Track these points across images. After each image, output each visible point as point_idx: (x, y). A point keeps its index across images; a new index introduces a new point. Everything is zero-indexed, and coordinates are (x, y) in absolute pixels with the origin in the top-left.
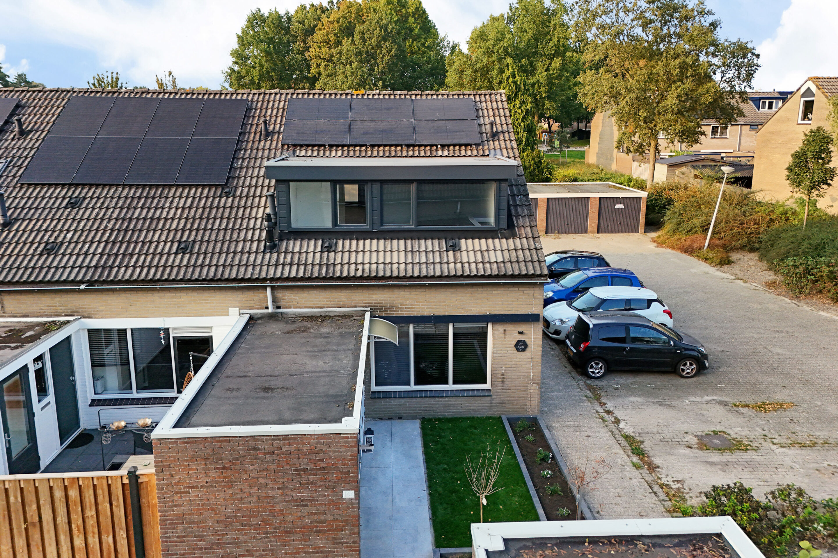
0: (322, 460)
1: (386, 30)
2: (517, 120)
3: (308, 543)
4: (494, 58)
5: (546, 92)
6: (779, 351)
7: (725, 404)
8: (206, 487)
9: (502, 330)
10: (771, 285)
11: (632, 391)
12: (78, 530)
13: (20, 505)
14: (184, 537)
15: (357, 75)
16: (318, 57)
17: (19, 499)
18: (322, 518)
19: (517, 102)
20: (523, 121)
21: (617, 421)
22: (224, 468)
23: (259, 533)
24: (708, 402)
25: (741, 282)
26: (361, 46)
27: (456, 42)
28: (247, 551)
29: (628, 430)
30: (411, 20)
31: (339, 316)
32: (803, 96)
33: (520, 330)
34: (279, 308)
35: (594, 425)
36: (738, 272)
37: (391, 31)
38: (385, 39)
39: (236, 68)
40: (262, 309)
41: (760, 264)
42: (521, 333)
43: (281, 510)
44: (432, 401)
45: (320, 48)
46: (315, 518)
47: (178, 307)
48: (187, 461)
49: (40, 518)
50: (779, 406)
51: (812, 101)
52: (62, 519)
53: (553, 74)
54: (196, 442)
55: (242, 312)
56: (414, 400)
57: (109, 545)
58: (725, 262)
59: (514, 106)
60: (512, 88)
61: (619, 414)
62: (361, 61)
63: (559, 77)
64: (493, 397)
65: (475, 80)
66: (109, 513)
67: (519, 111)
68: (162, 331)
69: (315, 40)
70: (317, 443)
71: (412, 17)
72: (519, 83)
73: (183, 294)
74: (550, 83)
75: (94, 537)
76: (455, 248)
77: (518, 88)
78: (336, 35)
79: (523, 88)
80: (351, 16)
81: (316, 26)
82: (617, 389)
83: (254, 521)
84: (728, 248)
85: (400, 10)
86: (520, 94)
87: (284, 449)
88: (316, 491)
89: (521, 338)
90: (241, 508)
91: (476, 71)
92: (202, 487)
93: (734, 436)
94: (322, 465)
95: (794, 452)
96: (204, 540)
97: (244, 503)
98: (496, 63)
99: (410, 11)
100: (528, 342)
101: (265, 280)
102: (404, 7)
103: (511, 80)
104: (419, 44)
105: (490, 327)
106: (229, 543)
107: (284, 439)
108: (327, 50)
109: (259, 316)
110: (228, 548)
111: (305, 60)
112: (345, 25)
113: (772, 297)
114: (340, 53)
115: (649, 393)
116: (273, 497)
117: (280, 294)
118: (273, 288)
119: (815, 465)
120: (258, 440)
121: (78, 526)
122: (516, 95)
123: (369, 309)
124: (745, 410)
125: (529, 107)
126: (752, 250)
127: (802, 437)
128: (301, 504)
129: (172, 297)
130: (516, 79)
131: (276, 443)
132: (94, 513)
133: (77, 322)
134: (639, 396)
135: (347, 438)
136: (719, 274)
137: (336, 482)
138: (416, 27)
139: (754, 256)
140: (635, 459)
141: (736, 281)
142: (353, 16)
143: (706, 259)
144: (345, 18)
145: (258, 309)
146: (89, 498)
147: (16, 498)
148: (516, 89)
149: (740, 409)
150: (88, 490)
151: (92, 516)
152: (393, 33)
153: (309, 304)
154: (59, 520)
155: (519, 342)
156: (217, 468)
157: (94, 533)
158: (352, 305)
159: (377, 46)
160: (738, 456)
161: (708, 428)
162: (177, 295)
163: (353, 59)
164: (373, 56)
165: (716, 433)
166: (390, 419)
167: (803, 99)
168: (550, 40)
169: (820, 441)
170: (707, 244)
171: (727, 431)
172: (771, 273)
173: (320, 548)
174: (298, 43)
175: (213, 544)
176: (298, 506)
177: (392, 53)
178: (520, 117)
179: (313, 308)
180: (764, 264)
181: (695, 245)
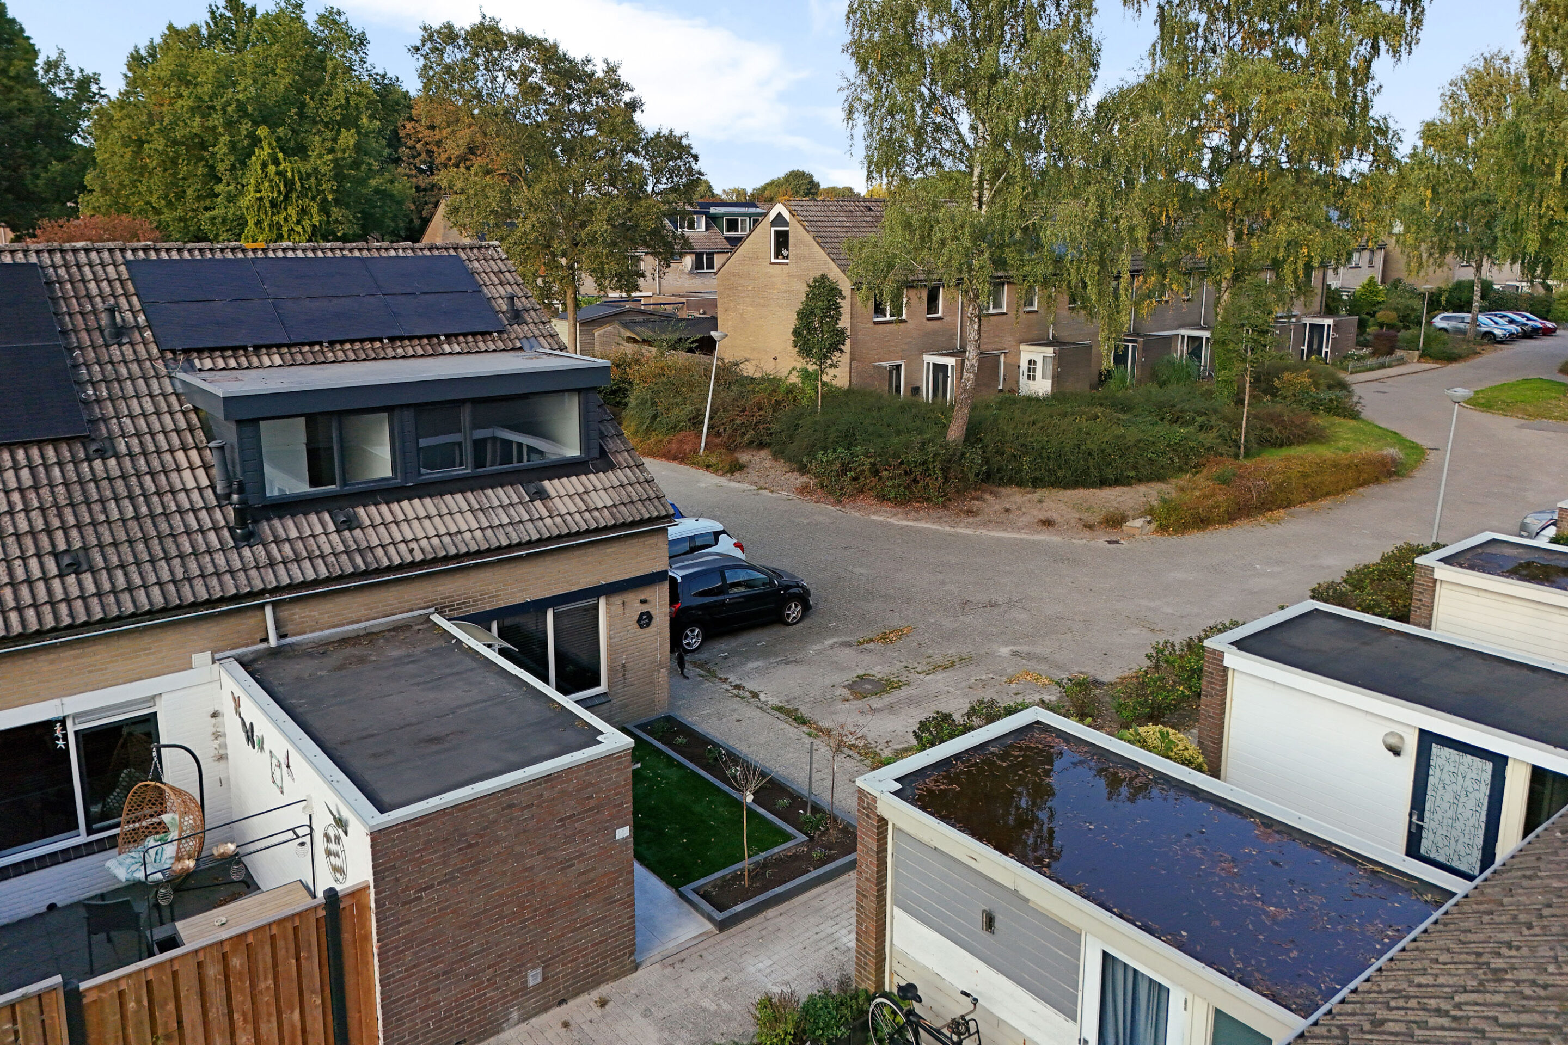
0: (591, 797)
3: (575, 916)
4: (216, 120)
5: (332, 191)
6: (862, 571)
7: (848, 645)
8: (446, 881)
9: (620, 602)
10: (803, 490)
11: (748, 656)
12: (245, 1021)
13: (145, 1013)
14: (415, 966)
17: (145, 1003)
18: (592, 875)
19: (292, 211)
21: (755, 695)
22: (470, 846)
23: (514, 926)
24: (832, 647)
25: (766, 492)
27: (89, 71)
28: (499, 956)
29: (774, 701)
31: (389, 630)
32: (773, 223)
33: (642, 597)
34: (286, 636)
35: (735, 706)
36: (756, 479)
40: (254, 644)
41: (777, 464)
42: (643, 602)
43: (542, 882)
46: (583, 878)
47: (90, 672)
48: (418, 851)
49: (180, 1022)
50: (900, 633)
51: (787, 232)
52: (217, 1010)
53: (343, 159)
54: (431, 820)
55: (217, 656)
57: (293, 1026)
58: (735, 468)
60: (278, 185)
61: (750, 685)
63: (356, 165)
64: (613, 701)
65: (174, 162)
66: (295, 974)
68: (58, 725)
70: (587, 775)
73: (100, 647)
74: (336, 175)
75: (269, 1021)
76: (542, 495)
79: (298, 185)
82: (725, 658)
83: (507, 910)
84: (732, 448)
86: (294, 196)
87: (546, 795)
88: (584, 841)
89: (645, 608)
90: (492, 896)
91: (175, 143)
92: (439, 884)
93: (879, 676)
94: (592, 803)
95: (940, 676)
96: (442, 962)
97: (495, 889)
98: (221, 129)
100: (652, 613)
101: (262, 593)
103: (272, 169)
105: (602, 603)
106: (476, 954)
107: (546, 782)
109: (251, 657)
110: (473, 961)
113: (811, 506)
115: (764, 653)
116: (532, 868)
117: (285, 613)
118: (275, 605)
119: (965, 684)
120: (513, 792)
121: (244, 1015)
122: (286, 197)
123: (432, 610)
124: (871, 646)
125: (316, 221)
126: (761, 446)
127: (938, 659)
128: (565, 865)
129: (76, 658)
130: (281, 168)
131: (535, 791)
132: (270, 982)
134: (757, 659)
135: (620, 757)
136: (734, 485)
137: (607, 821)
139: (764, 453)
140: (805, 728)
141: (761, 492)
143: (708, 467)
145: (247, 645)
146: (265, 962)
147: (139, 1002)
148: (285, 186)
149: (866, 646)
150: (263, 948)
151: (268, 988)
153: (336, 620)
154: (212, 1014)
155: (642, 614)
156: (460, 849)
157: (269, 1015)
158: (407, 608)
160: (896, 695)
161: (852, 675)
162: (86, 650)
165: (860, 677)
167: (773, 229)
168: (329, 94)
169: (957, 659)
170: (703, 445)
171: (872, 672)
172: (796, 475)
173: (589, 918)
175: (454, 963)
176: (563, 869)
179: (344, 625)
180: (781, 465)
181: (687, 448)
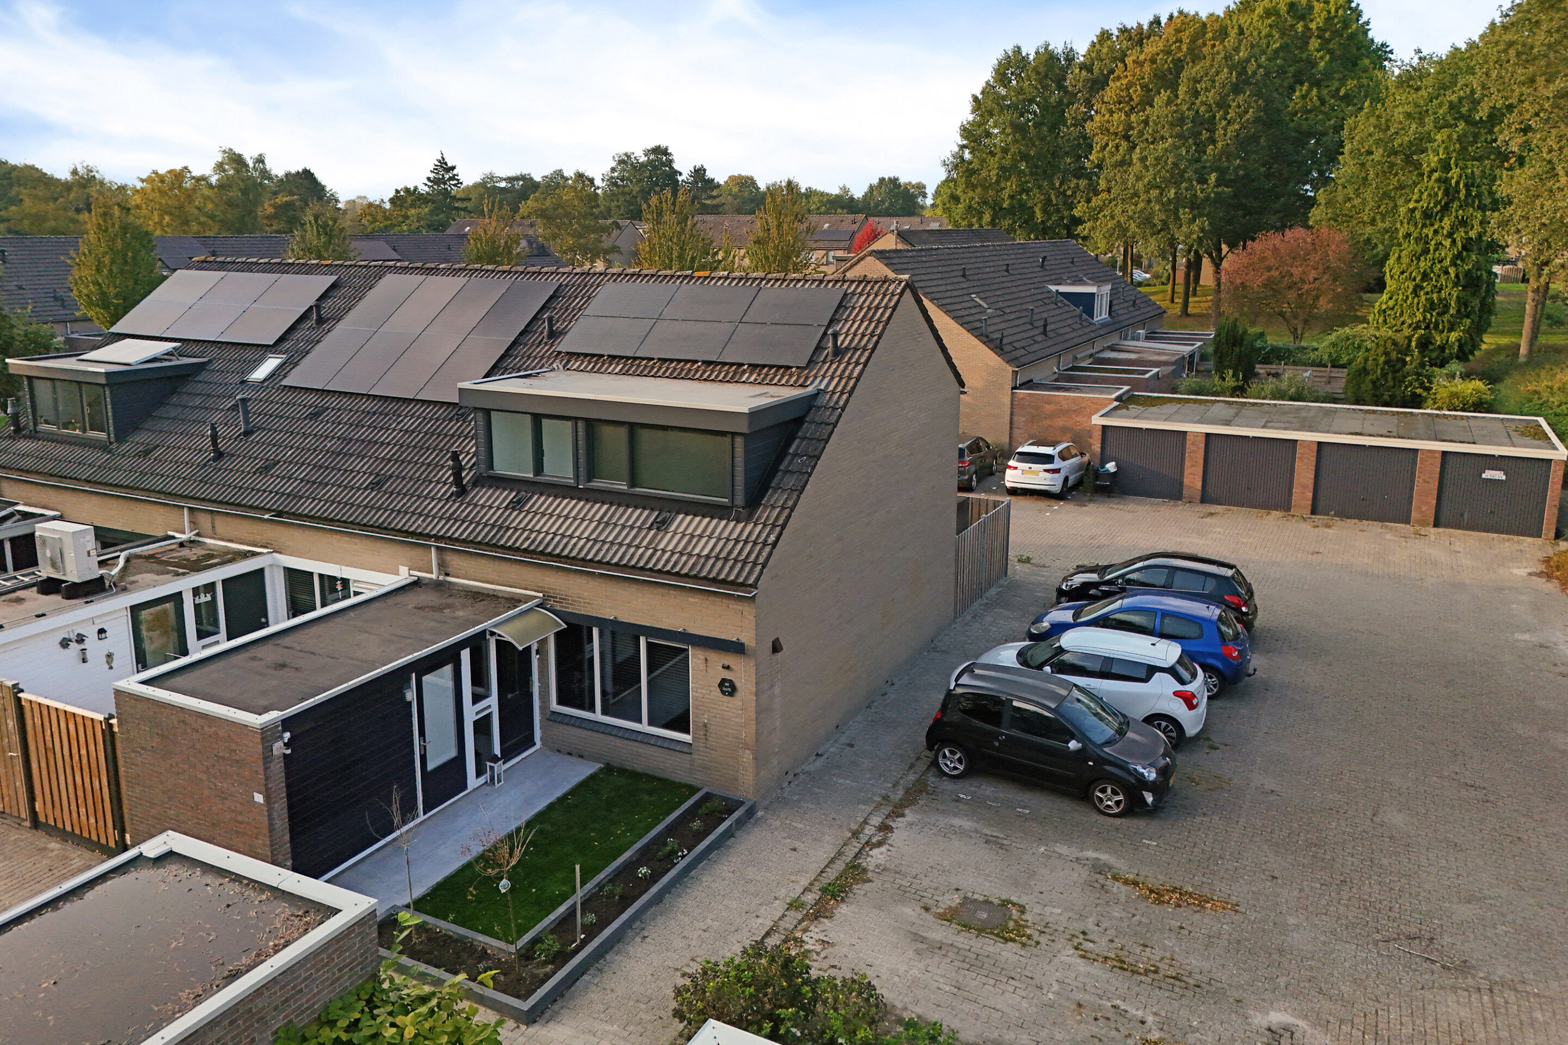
1: (1243, 72)
2: (1440, 262)
9: (705, 658)
11: (978, 809)
13: (41, 727)
15: (1166, 162)
16: (1105, 130)
20: (1453, 263)
21: (878, 844)
26: (1185, 107)
29: (876, 860)
30: (1314, 44)
31: (505, 598)
33: (727, 663)
34: (447, 575)
35: (828, 838)
37: (1255, 73)
38: (1237, 90)
39: (967, 155)
40: (426, 572)
42: (727, 668)
44: (619, 743)
45: (1111, 112)
47: (354, 555)
49: (53, 745)
52: (66, 751)
55: (412, 572)
56: (596, 735)
59: (1436, 232)
61: (898, 834)
62: (1180, 136)
64: (694, 756)
67: (1447, 243)
68: (339, 582)
69: (1106, 99)
71: (1319, 37)
72: (1453, 182)
77: (1451, 193)
78: (1145, 87)
80: (1179, 48)
81: (1112, 71)
85: (1292, 26)
89: (728, 675)
94: (236, 757)
99: (1313, 26)
100: (738, 684)
101: (428, 536)
102: (1302, 17)
104: (1325, 92)
105: (691, 651)
108: (1123, 117)
109: (427, 581)
111: (1085, 137)
112: (1166, 66)
114: (1146, 123)
117: (445, 558)
118: (438, 549)
121: (76, 762)
123: (541, 595)
129: (348, 542)
133: (269, 556)
137: (248, 780)
138: (1322, 58)
140: (811, 897)
142: (1184, 48)
144: (1168, 53)
145: (423, 571)
147: (38, 720)
152: (1258, 77)
153: (478, 576)
154: (64, 751)
155: (724, 680)
158: (523, 586)
159: (1218, 105)
162: (353, 540)
163: (1165, 132)
164: (1211, 125)
166: (570, 754)
174: (1076, 106)
177: (1248, 116)
178: (1447, 253)
179: (482, 582)
